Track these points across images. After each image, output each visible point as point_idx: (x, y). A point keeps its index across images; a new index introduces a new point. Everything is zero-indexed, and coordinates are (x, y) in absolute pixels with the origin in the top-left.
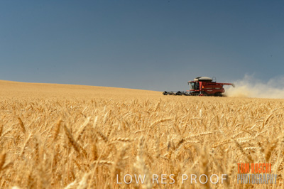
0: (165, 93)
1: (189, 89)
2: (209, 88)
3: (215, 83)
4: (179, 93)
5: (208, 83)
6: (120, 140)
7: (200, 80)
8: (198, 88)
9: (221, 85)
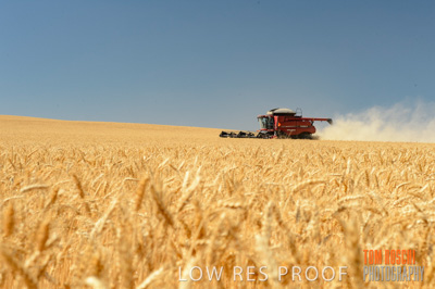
0: (223, 134)
1: (259, 127)
2: (291, 126)
3: (299, 119)
4: (242, 135)
5: (288, 118)
6: (227, 206)
7: (275, 114)
8: (272, 127)
9: (309, 122)
